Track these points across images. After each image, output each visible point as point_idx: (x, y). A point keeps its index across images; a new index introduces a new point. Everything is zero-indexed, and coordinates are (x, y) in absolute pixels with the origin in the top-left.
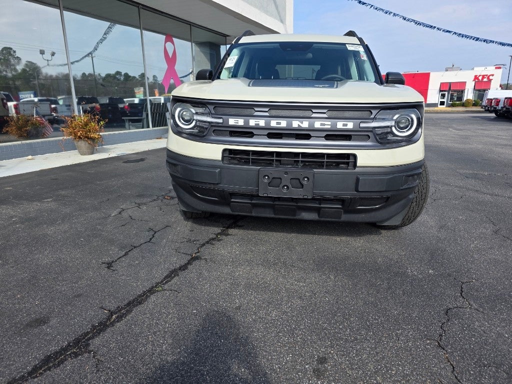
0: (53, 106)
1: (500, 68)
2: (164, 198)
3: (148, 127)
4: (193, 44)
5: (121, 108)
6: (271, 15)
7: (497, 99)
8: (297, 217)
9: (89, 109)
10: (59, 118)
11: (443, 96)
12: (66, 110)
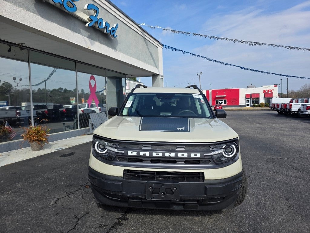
0: (18, 111)
1: (276, 86)
2: (85, 187)
3: (77, 128)
4: (106, 78)
5: (61, 111)
6: (151, 64)
7: (277, 104)
8: (170, 209)
9: (41, 112)
10: (20, 118)
11: (248, 101)
12: (26, 113)
